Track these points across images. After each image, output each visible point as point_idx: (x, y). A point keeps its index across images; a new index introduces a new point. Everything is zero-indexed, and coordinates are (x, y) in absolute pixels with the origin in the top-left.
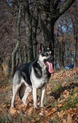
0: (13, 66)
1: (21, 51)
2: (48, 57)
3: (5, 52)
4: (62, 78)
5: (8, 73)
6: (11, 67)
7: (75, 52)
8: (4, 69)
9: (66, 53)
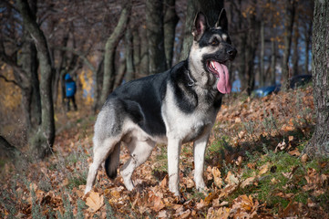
0: (106, 80)
1: (132, 40)
2: (217, 49)
3: (90, 41)
4: (237, 120)
5: (93, 100)
6: (102, 82)
7: (286, 47)
8: (84, 86)
9: (263, 50)
